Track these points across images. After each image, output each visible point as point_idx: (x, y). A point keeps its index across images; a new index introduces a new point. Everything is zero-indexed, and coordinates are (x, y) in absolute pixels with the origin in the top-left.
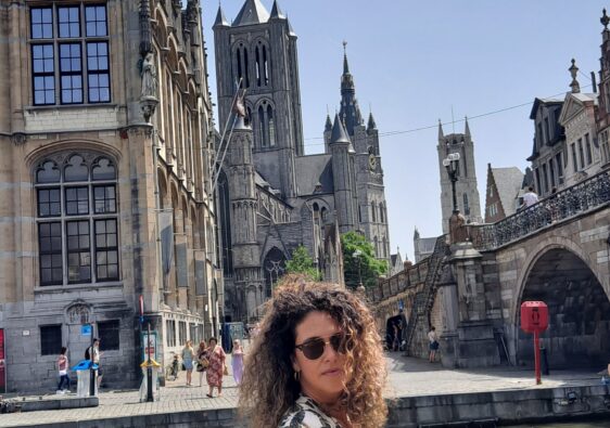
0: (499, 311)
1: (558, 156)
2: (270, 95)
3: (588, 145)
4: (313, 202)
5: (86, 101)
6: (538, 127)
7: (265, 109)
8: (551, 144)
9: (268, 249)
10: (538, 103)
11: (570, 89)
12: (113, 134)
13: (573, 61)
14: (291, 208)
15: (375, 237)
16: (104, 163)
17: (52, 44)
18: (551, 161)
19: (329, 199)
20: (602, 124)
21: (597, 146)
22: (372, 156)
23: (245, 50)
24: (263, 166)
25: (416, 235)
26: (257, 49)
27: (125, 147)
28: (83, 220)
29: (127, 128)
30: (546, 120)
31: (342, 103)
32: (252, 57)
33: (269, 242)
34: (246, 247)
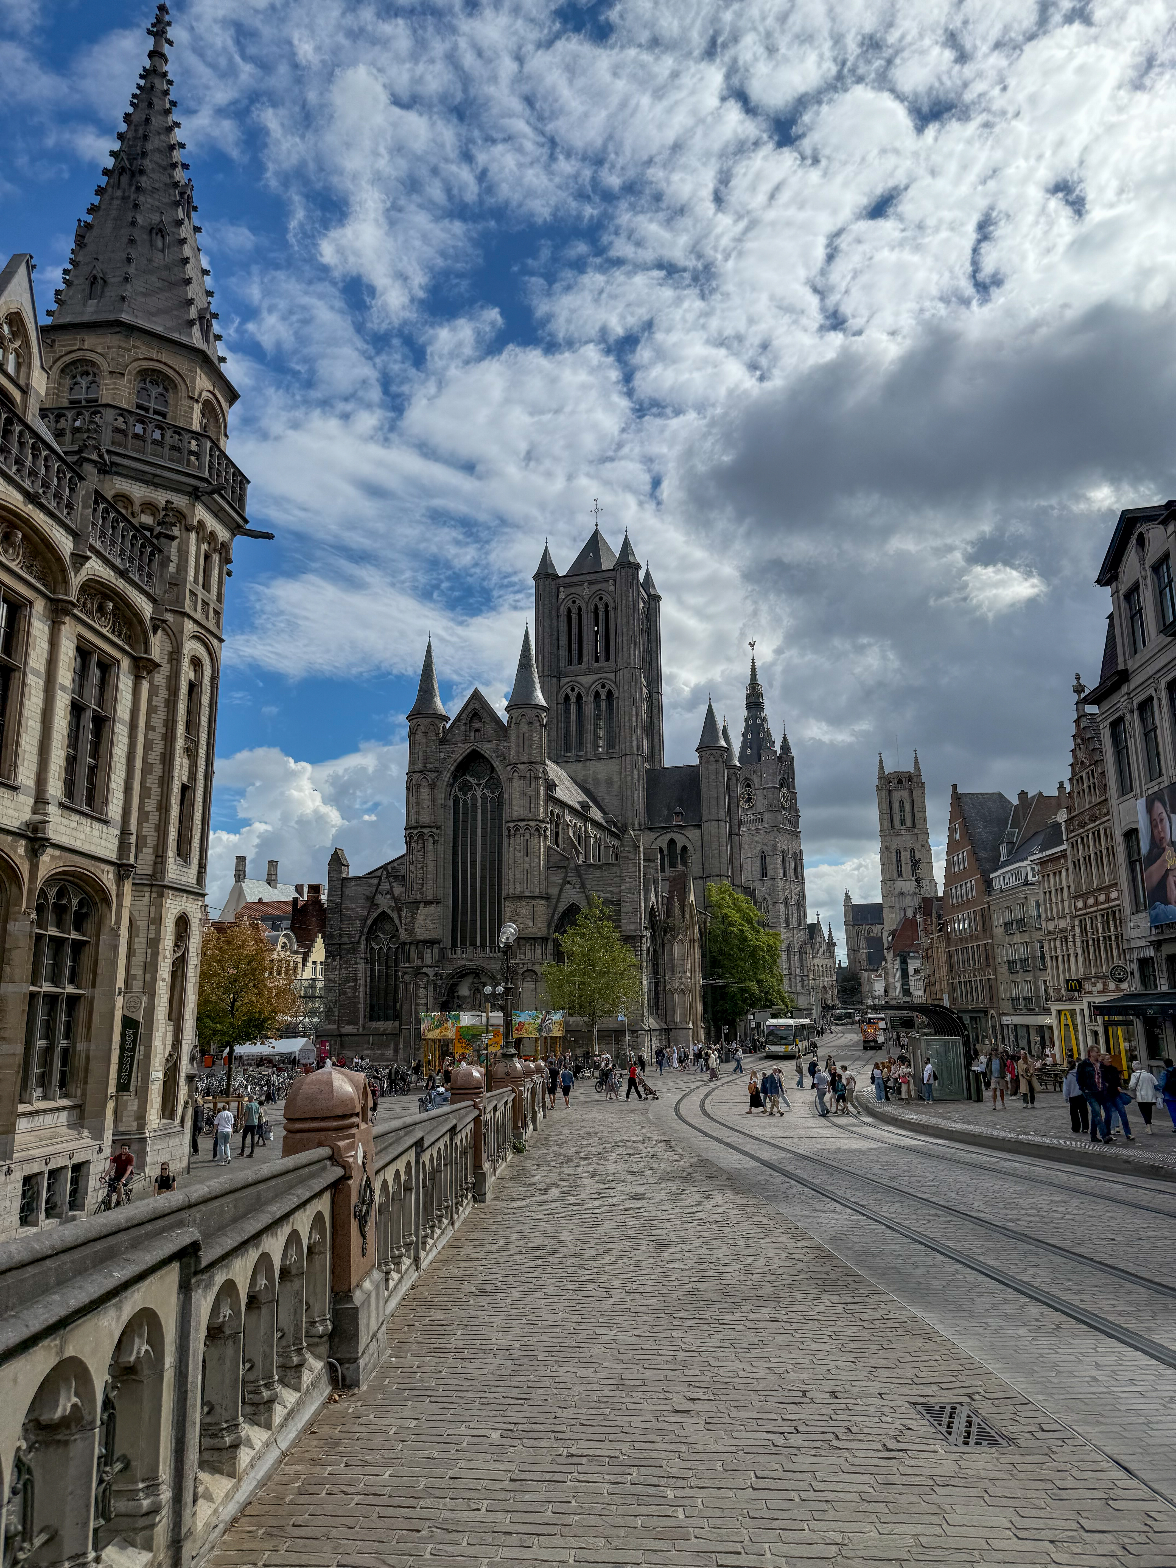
2: (612, 675)
4: (669, 836)
7: (603, 697)
9: (562, 907)
22: (784, 789)
24: (596, 782)
31: (747, 721)
32: (588, 619)
33: (564, 895)
34: (524, 903)
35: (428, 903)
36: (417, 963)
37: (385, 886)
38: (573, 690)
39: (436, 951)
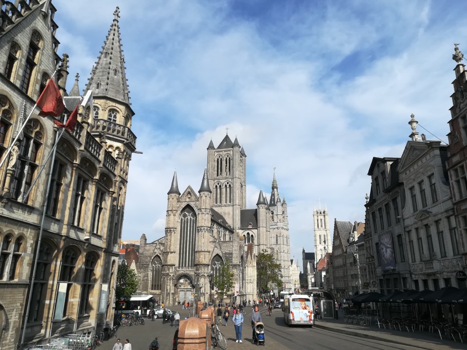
1: (394, 200)
2: (230, 180)
3: (433, 185)
4: (247, 232)
7: (228, 186)
8: (387, 191)
9: (214, 255)
10: (375, 161)
18: (387, 204)
19: (255, 231)
20: (456, 159)
21: (448, 184)
22: (284, 215)
23: (221, 159)
24: (225, 213)
25: (304, 251)
26: (226, 159)
31: (272, 192)
32: (224, 162)
33: (215, 251)
34: (202, 253)
35: (172, 252)
36: (167, 272)
37: (158, 247)
38: (218, 184)
39: (173, 268)
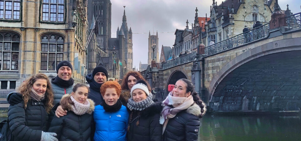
0: (162, 86)
1: (181, 45)
2: (102, 20)
3: (189, 43)
4: (113, 51)
5: (57, 21)
6: (177, 37)
8: (179, 42)
9: (99, 64)
10: (177, 30)
11: (186, 28)
12: (64, 31)
13: (187, 20)
14: (106, 53)
15: (129, 63)
16: (60, 38)
17: (49, 4)
18: (179, 46)
19: (117, 51)
20: (193, 38)
21: (192, 44)
23: (96, 6)
25: (140, 63)
26: (100, 6)
27: (67, 34)
28: (54, 53)
29: (68, 30)
30: (179, 35)
31: (122, 24)
32: (98, 8)
33: (99, 62)
34: (93, 63)
